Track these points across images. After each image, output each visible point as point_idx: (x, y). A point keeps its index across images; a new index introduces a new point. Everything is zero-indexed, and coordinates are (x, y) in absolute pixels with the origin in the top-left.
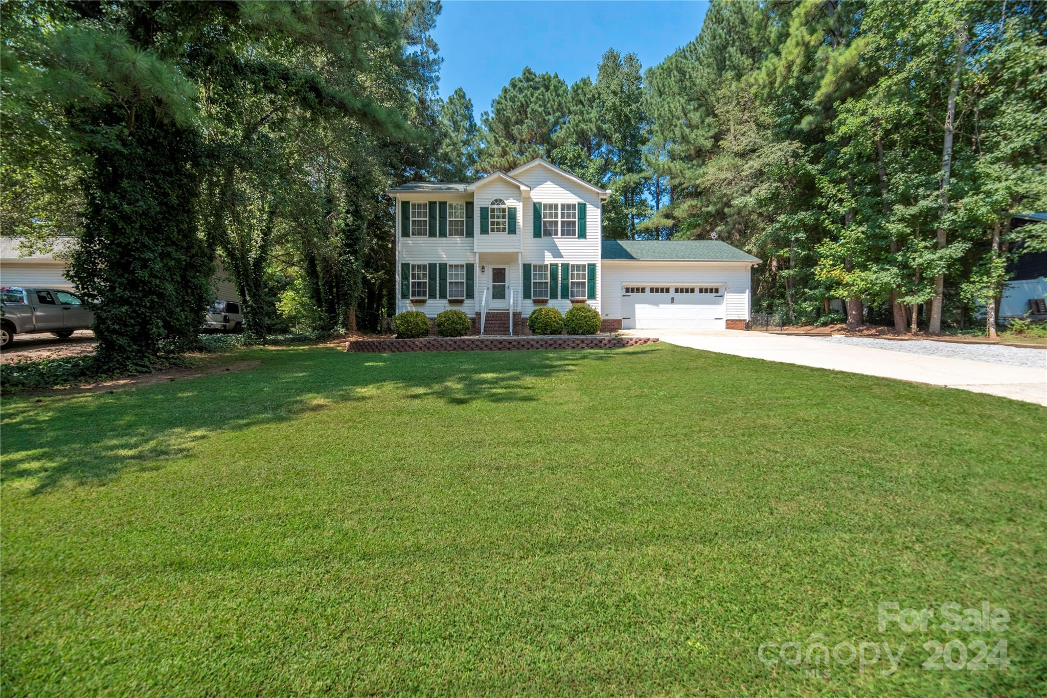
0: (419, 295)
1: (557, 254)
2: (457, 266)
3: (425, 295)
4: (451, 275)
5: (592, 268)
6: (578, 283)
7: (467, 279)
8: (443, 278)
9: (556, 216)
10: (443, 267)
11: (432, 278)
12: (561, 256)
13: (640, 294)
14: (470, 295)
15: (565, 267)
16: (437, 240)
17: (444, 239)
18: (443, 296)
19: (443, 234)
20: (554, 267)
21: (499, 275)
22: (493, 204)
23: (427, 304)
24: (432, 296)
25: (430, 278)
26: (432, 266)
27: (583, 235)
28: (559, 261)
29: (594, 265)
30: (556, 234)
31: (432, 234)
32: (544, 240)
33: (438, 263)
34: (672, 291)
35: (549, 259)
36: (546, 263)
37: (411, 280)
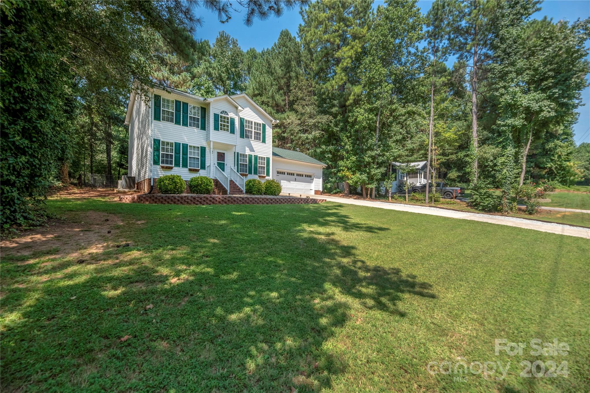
0: (167, 163)
1: (252, 150)
2: (194, 147)
3: (171, 164)
4: (191, 152)
5: (268, 159)
6: (262, 167)
7: (201, 156)
8: (185, 153)
9: (252, 128)
10: (185, 146)
11: (177, 152)
12: (254, 151)
13: (283, 175)
14: (203, 167)
15: (256, 157)
16: (181, 127)
17: (186, 128)
18: (185, 165)
19: (185, 124)
20: (250, 156)
21: (221, 156)
22: (221, 113)
23: (173, 170)
24: (177, 165)
25: (175, 153)
26: (177, 145)
27: (264, 141)
28: (253, 154)
29: (269, 158)
30: (252, 138)
31: (178, 122)
32: (245, 140)
33: (181, 143)
34: (295, 175)
35: (248, 152)
36: (246, 153)
37: (161, 152)
